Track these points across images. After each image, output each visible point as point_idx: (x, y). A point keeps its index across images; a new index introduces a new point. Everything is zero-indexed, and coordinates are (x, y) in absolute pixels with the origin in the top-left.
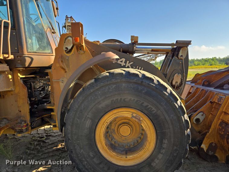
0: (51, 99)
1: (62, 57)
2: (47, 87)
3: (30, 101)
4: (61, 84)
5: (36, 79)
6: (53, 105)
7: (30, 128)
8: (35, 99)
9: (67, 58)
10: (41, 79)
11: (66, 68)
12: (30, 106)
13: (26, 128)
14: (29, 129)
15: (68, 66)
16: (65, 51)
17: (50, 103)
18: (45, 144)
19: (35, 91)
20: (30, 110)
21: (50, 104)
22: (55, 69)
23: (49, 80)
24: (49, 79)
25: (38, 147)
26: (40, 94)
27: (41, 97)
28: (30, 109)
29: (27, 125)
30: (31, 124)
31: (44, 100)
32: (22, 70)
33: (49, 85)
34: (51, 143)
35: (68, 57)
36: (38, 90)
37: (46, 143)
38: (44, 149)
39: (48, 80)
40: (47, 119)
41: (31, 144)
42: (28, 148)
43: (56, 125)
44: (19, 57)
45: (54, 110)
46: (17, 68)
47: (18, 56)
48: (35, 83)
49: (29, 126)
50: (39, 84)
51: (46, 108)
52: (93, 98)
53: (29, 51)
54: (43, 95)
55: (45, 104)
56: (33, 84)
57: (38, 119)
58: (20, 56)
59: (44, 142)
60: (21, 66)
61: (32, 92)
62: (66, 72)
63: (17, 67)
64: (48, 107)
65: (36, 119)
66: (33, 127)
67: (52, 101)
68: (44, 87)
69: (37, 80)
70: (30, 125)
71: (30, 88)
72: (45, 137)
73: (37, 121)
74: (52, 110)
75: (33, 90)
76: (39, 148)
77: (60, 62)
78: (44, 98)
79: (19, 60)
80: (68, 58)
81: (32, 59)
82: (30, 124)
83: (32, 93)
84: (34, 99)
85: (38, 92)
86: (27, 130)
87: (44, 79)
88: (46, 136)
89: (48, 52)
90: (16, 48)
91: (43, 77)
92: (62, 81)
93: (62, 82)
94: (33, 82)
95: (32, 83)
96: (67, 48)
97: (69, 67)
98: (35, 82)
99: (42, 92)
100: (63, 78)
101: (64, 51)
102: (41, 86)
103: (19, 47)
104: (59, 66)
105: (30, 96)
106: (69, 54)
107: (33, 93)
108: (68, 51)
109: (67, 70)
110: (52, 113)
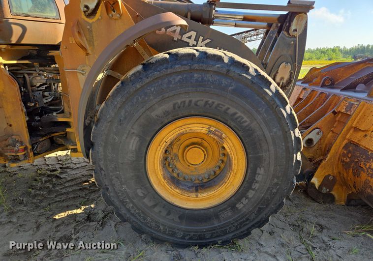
0: (65, 105)
1: (78, 24)
2: (54, 86)
3: (27, 107)
4: (80, 76)
5: (34, 69)
6: (68, 116)
7: (31, 154)
8: (35, 104)
9: (88, 27)
10: (42, 68)
11: (88, 47)
12: (28, 116)
13: (23, 153)
14: (29, 155)
15: (91, 42)
16: (85, 12)
17: (63, 112)
18: (59, 180)
19: (33, 91)
20: (29, 123)
21: (62, 114)
22: (66, 48)
23: (57, 71)
24: (59, 70)
25: (48, 184)
26: (44, 96)
27: (45, 101)
28: (27, 121)
29: (26, 148)
30: (33, 148)
31: (51, 107)
32: (5, 48)
33: (58, 81)
34: (70, 179)
35: (91, 25)
36: (39, 89)
37: (61, 178)
38: (58, 188)
39: (55, 72)
40: (61, 141)
41: (36, 180)
42: (31, 187)
43: (77, 148)
45: (71, 124)
48: (32, 77)
49: (29, 151)
50: (39, 79)
51: (56, 120)
52: (140, 99)
54: (50, 100)
55: (55, 114)
56: (29, 77)
57: (44, 139)
59: (57, 177)
60: (2, 42)
61: (28, 92)
62: (87, 54)
64: (61, 120)
65: (41, 140)
66: (36, 151)
67: (66, 110)
68: (50, 84)
69: (35, 70)
70: (30, 149)
71: (23, 84)
72: (59, 169)
73: (42, 143)
74: (67, 124)
75: (29, 88)
76: (51, 186)
77: (76, 34)
78: (50, 104)
80: (91, 27)
81: (24, 29)
82: (31, 147)
83: (29, 95)
84: (33, 104)
85: (40, 94)
86: (26, 156)
87: (49, 69)
88: (61, 168)
91: (45, 66)
92: (83, 71)
93: (83, 74)
94: (29, 74)
95: (26, 76)
96: (87, 7)
97: (94, 45)
98: (31, 74)
99: (46, 94)
100: (84, 67)
101: (83, 13)
102: (44, 82)
104: (74, 42)
105: (26, 98)
106: (92, 18)
107: (30, 94)
108: (89, 12)
109: (89, 51)
110: (68, 130)
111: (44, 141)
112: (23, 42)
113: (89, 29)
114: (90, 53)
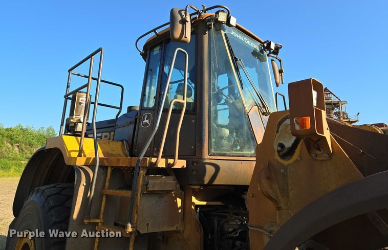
1: (270, 167)
4: (266, 239)
5: (227, 211)
9: (282, 171)
11: (280, 197)
16: (279, 152)
32: (198, 189)
35: (285, 168)
36: (231, 235)
44: (195, 164)
46: (191, 185)
47: (193, 162)
48: (223, 220)
53: (213, 151)
56: (219, 221)
58: (197, 162)
60: (196, 182)
62: (279, 208)
63: (190, 183)
77: (264, 180)
79: (194, 170)
80: (286, 171)
81: (217, 168)
85: (229, 243)
89: (250, 153)
90: (192, 147)
92: (270, 232)
93: (270, 237)
94: (219, 217)
96: (282, 146)
97: (288, 196)
101: (276, 154)
103: (198, 144)
106: (289, 160)
108: (284, 152)
109: (282, 205)
112: (216, 182)
113: (283, 173)
114: (283, 208)
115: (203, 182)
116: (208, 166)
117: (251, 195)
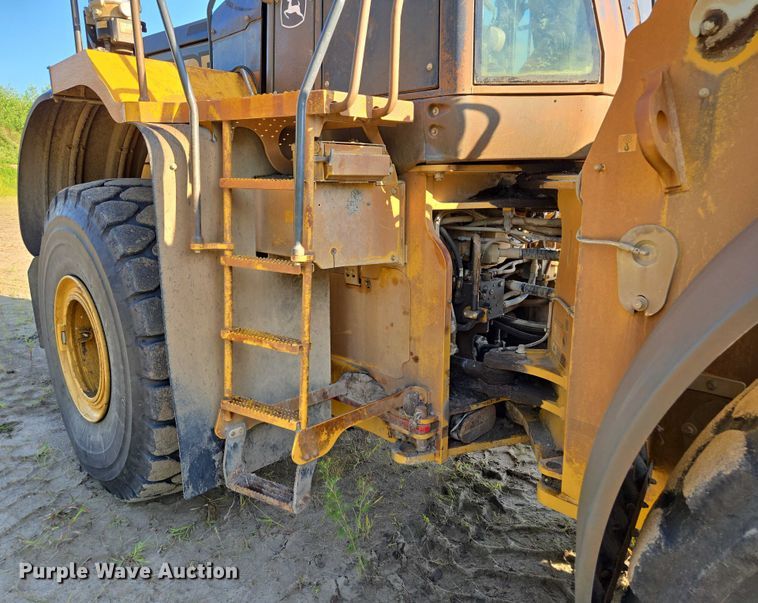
0: (552, 327)
1: (667, 85)
2: (540, 262)
3: (461, 320)
4: (624, 262)
5: (499, 222)
6: (557, 364)
7: (444, 441)
8: (481, 315)
9: (704, 92)
10: (520, 221)
11: (683, 163)
12: (458, 343)
13: (426, 436)
14: (439, 442)
15: (698, 148)
16: (702, 38)
17: (544, 345)
18: (497, 516)
19: (483, 279)
20: (455, 362)
21: (540, 352)
22: (600, 171)
23: (556, 231)
24: (560, 228)
25: (467, 520)
26: (507, 290)
27: (508, 303)
28: (451, 357)
29: (435, 424)
30: (452, 424)
31: (519, 322)
32: (442, 173)
33: (552, 256)
34: (524, 522)
35: (715, 84)
36: (501, 271)
37: (503, 511)
39: (550, 232)
43: (561, 481)
44: (436, 111)
45: (560, 392)
46: (424, 164)
47: (432, 106)
48: (490, 241)
49: (440, 432)
50: (507, 246)
51: (520, 370)
53: (484, 73)
54: (520, 300)
55: (521, 349)
56: (482, 243)
57: (481, 405)
58: (441, 106)
59: (495, 504)
60: (438, 157)
61: (473, 281)
62: (672, 190)
63: (424, 160)
64: (533, 371)
65: (474, 407)
66: (455, 436)
67: (555, 343)
68: (530, 263)
69: (502, 226)
70: (444, 429)
71: (463, 262)
72: (504, 476)
73: (474, 417)
74: (548, 390)
75: (477, 270)
76: (472, 529)
77: (652, 119)
78: (520, 311)
79: (432, 126)
80: (715, 90)
81: (494, 118)
82: (447, 424)
83: (471, 287)
84: (475, 315)
85: (499, 285)
86: (431, 444)
87: (536, 222)
88: (509, 473)
90: (430, 66)
91: (529, 215)
92: (639, 246)
93: (636, 257)
94: (483, 235)
95: (477, 240)
96: (717, 17)
97: (707, 156)
98: (491, 235)
99: (515, 285)
100: (647, 232)
101: (693, 43)
102: (516, 254)
103: (444, 56)
104: (633, 147)
105: (461, 297)
106: (730, 57)
107: (476, 288)
108: (723, 33)
109: (684, 179)
110: (546, 405)
111: (480, 412)
112: (485, 155)
113: (703, 99)
114: (686, 186)
115: (456, 153)
116: (469, 114)
117: (596, 167)
